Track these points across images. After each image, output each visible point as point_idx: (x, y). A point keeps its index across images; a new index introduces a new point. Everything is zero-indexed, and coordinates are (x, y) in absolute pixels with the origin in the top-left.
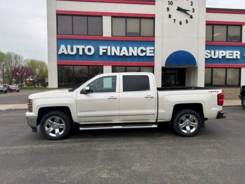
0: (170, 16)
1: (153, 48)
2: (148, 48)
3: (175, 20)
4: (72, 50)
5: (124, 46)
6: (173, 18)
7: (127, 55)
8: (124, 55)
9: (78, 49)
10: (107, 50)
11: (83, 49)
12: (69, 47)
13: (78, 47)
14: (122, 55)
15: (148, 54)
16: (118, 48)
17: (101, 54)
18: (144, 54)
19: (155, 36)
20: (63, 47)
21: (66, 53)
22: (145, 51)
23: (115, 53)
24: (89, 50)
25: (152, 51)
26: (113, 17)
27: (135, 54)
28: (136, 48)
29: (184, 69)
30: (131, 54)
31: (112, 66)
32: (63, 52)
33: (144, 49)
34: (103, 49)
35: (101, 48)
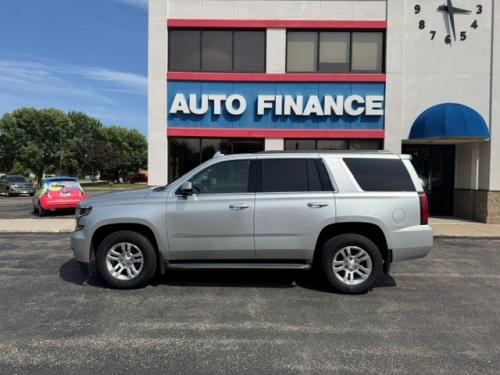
0: (422, 25)
1: (381, 98)
2: (370, 99)
3: (433, 33)
4: (199, 105)
5: (314, 94)
6: (428, 27)
7: (319, 112)
8: (313, 115)
9: (211, 103)
10: (274, 102)
11: (223, 102)
12: (193, 98)
13: (212, 97)
14: (307, 113)
15: (370, 112)
16: (300, 98)
17: (261, 111)
18: (360, 111)
19: (388, 69)
20: (180, 97)
21: (186, 111)
22: (363, 105)
23: (292, 109)
24: (236, 104)
25: (379, 105)
26: (289, 30)
27: (339, 112)
28: (340, 98)
29: (452, 147)
30: (328, 112)
31: (285, 139)
32: (180, 109)
33: (360, 100)
34: (266, 102)
35: (261, 99)
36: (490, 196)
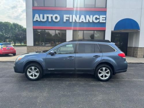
1: (105, 16)
2: (101, 16)
4: (43, 18)
5: (83, 15)
7: (85, 21)
8: (82, 22)
9: (48, 17)
10: (69, 17)
11: (52, 17)
12: (41, 15)
13: (48, 15)
14: (80, 21)
15: (101, 21)
16: (78, 16)
17: (65, 21)
18: (98, 21)
19: (107, 7)
20: (37, 15)
21: (39, 20)
23: (75, 20)
24: (56, 18)
25: (104, 19)
27: (91, 21)
28: (91, 16)
29: (127, 33)
30: (87, 21)
31: (73, 30)
32: (37, 19)
33: (98, 17)
34: (66, 17)
36: (139, 49)
